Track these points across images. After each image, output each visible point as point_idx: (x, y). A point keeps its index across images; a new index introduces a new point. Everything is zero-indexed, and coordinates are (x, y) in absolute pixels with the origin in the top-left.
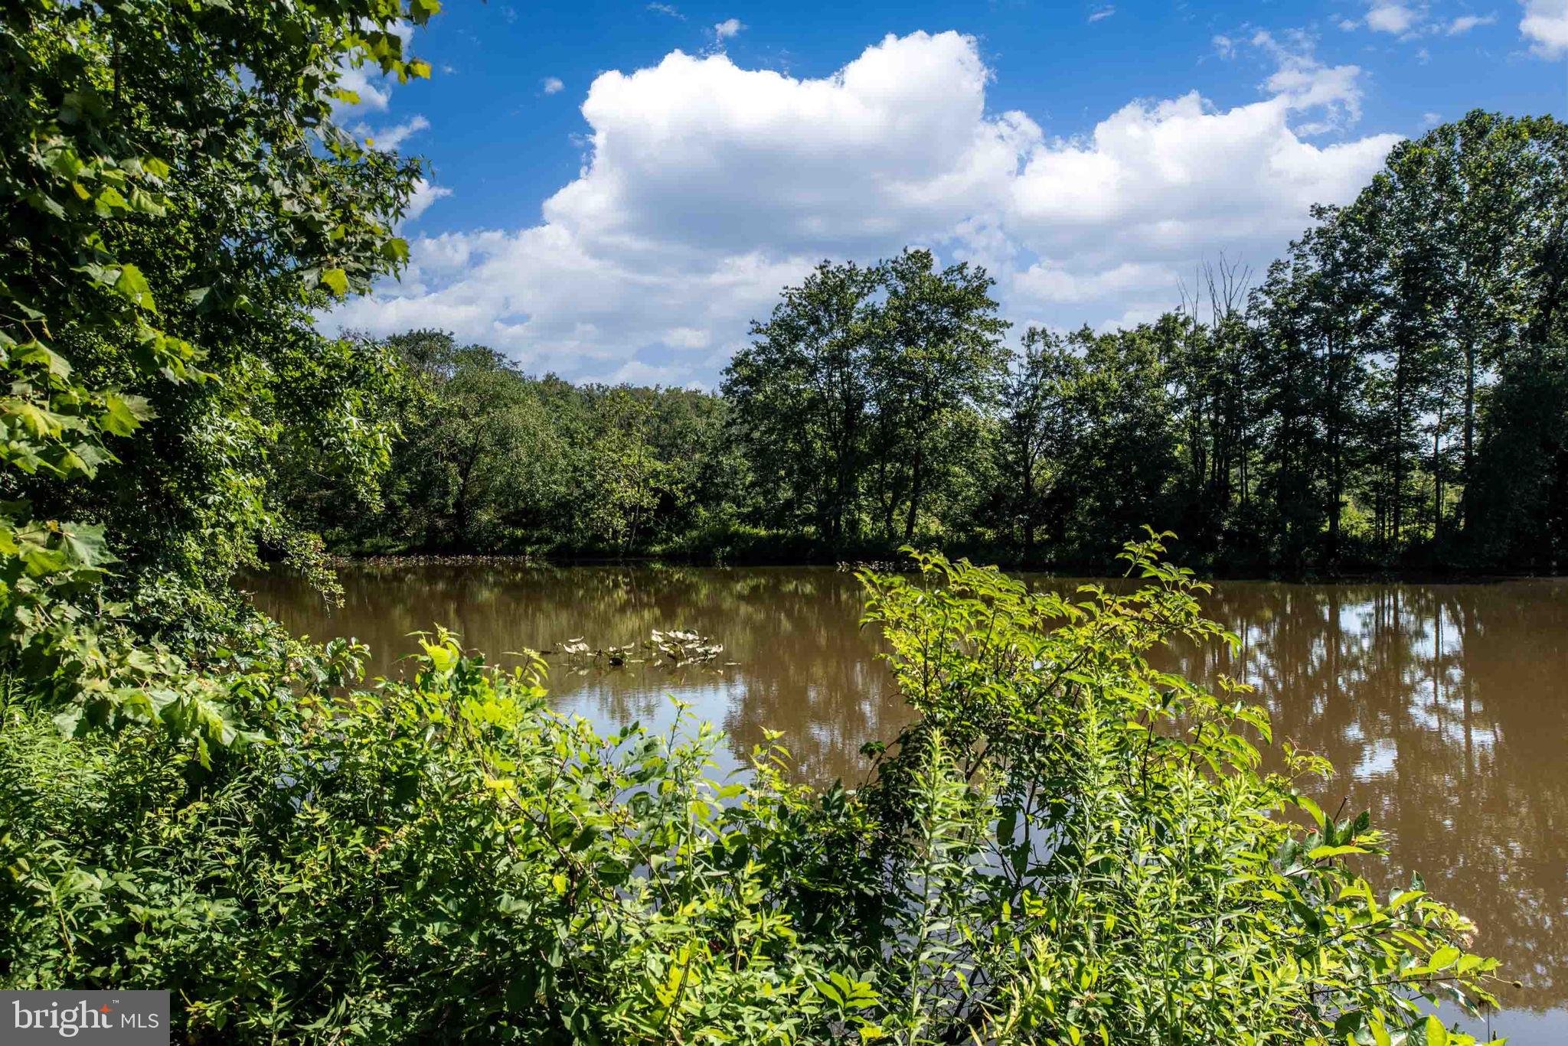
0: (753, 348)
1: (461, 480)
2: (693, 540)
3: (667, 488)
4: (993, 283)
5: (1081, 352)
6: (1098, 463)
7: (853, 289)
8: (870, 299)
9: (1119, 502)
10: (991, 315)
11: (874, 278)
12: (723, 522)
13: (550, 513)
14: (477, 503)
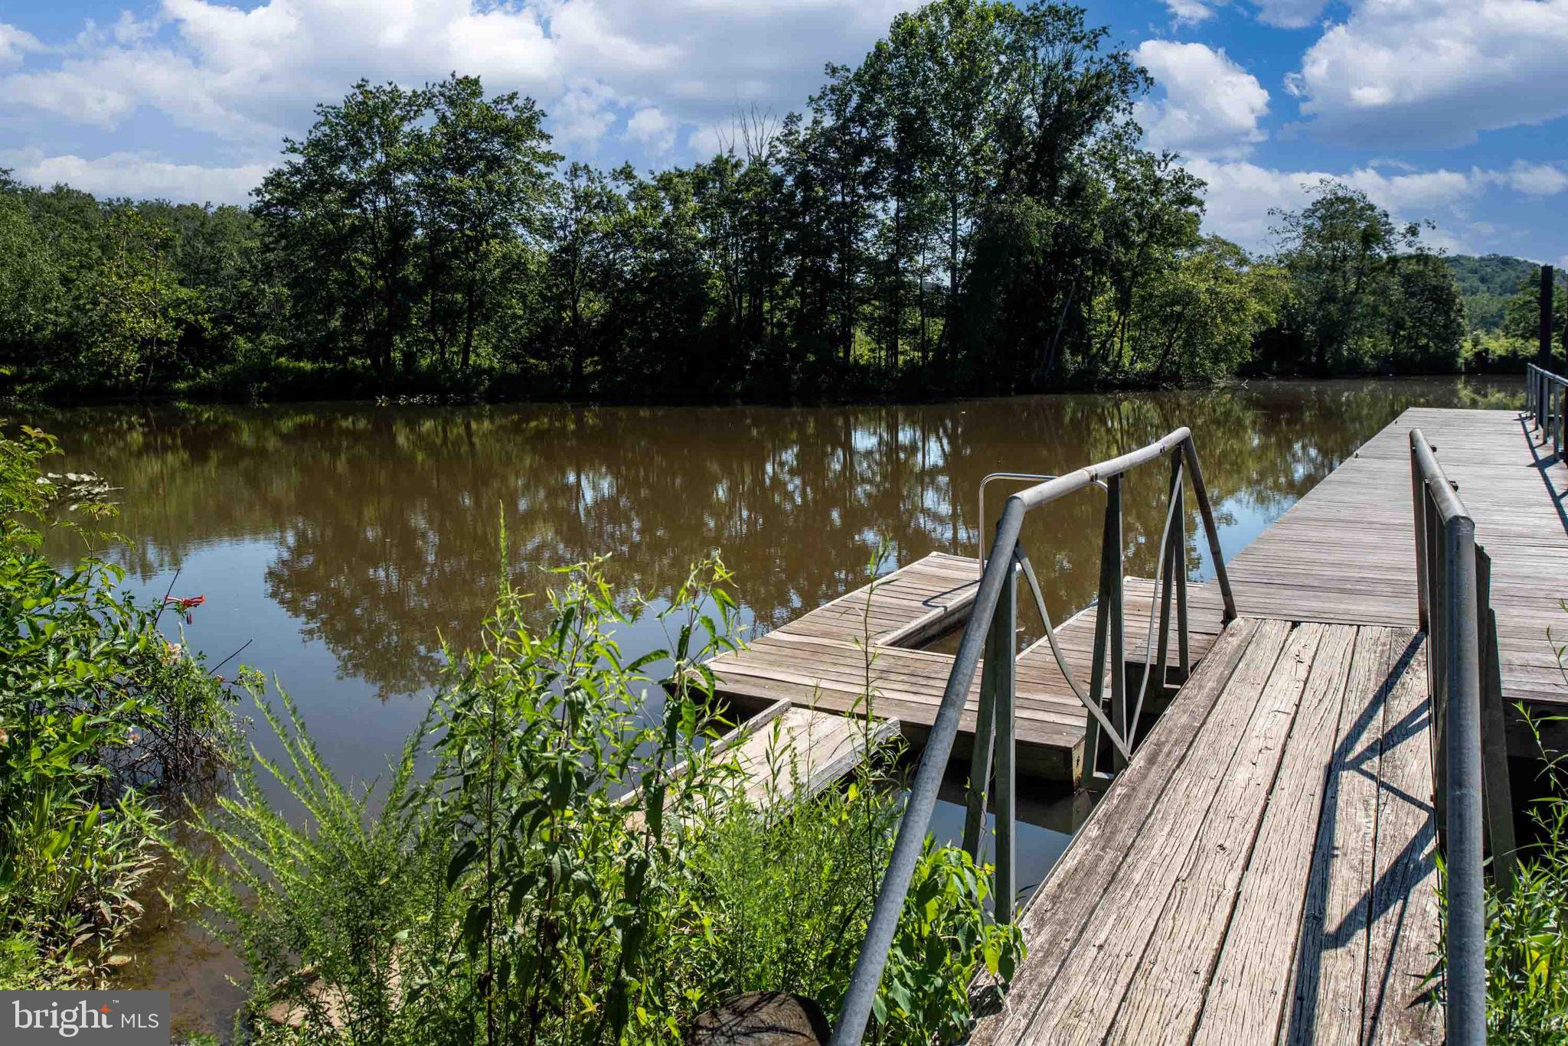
0: (286, 168)
2: (224, 375)
3: (191, 317)
4: (544, 115)
5: (623, 190)
6: (639, 297)
7: (397, 112)
8: (416, 123)
9: (655, 335)
10: (544, 147)
11: (419, 102)
12: (263, 356)
13: (47, 347)
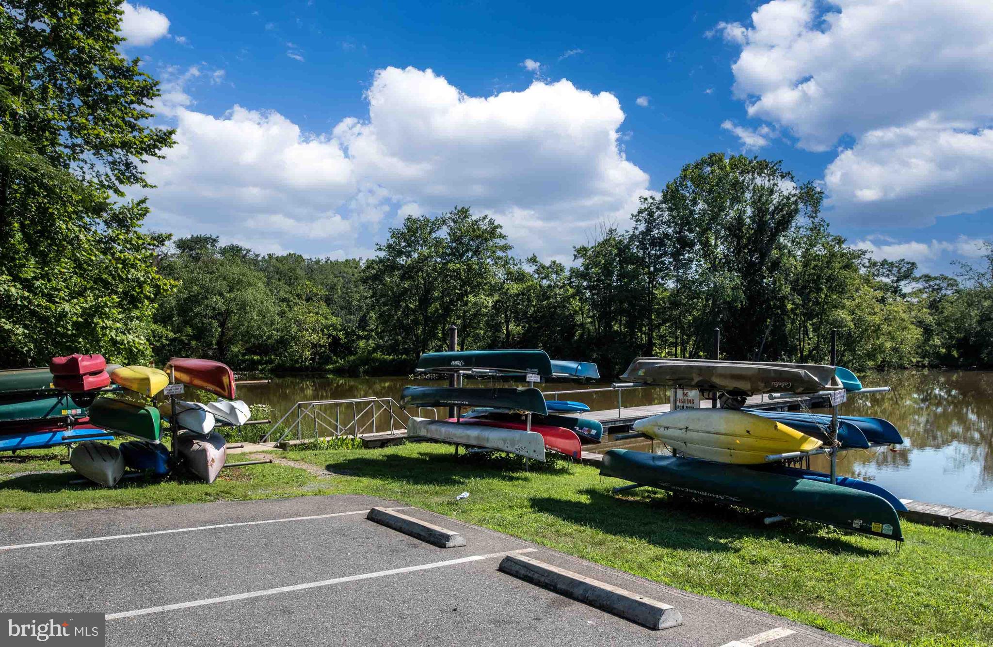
0: (376, 259)
1: (220, 330)
2: (349, 362)
3: (335, 333)
11: (440, 222)
12: (369, 351)
13: (273, 347)
14: (231, 342)
